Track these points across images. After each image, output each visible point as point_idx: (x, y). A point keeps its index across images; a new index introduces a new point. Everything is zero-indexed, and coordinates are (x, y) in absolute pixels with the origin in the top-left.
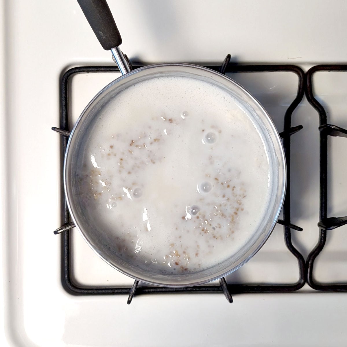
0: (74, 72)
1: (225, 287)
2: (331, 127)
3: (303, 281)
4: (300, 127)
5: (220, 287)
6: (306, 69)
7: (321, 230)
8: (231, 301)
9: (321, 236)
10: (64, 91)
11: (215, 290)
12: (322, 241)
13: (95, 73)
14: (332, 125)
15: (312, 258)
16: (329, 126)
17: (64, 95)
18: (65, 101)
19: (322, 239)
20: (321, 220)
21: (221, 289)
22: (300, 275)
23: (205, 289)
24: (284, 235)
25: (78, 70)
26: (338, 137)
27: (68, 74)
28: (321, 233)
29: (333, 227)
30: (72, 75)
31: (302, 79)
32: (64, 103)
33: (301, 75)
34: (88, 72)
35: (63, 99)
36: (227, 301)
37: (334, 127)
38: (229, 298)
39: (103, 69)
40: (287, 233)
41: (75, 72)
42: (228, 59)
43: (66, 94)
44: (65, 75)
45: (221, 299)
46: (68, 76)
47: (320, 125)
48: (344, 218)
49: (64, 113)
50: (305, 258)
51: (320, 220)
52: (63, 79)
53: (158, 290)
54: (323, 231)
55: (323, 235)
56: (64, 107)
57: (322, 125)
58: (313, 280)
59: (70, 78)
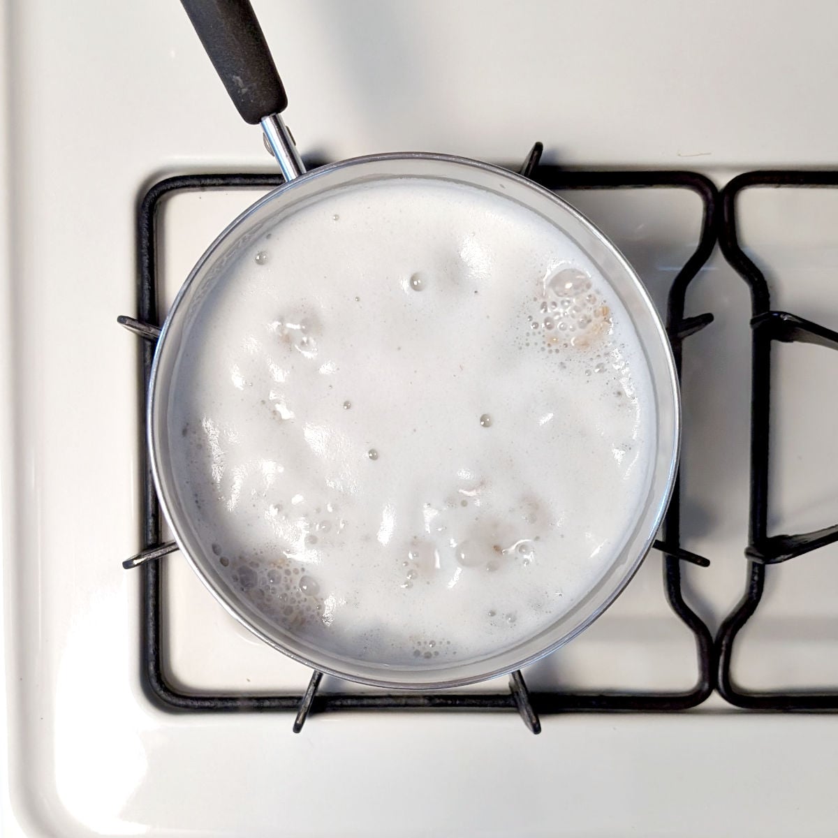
0: (169, 188)
1: (523, 695)
2: (781, 316)
3: (706, 686)
4: (708, 318)
5: (512, 699)
6: (722, 181)
7: (751, 564)
8: (537, 729)
9: (752, 579)
10: (145, 233)
11: (498, 706)
12: (755, 591)
13: (220, 190)
14: (785, 314)
15: (729, 632)
16: (776, 314)
17: (145, 242)
18: (148, 256)
19: (755, 586)
20: (753, 543)
21: (512, 702)
22: (699, 673)
23: (474, 702)
24: (664, 578)
25: (179, 183)
26: (796, 343)
27: (156, 192)
28: (751, 573)
29: (782, 557)
30: (165, 195)
31: (712, 205)
32: (147, 261)
33: (710, 195)
34: (203, 187)
35: (145, 251)
36: (527, 731)
37: (790, 316)
38: (531, 722)
39: (237, 181)
40: (670, 573)
41: (172, 189)
42: (536, 154)
43: (151, 240)
44: (148, 194)
45: (513, 725)
46: (156, 198)
47: (754, 315)
48: (809, 536)
49: (146, 286)
50: (714, 631)
51: (750, 542)
52: (143, 206)
53: (365, 702)
54: (756, 568)
55: (756, 578)
56: (146, 273)
57: (757, 315)
58: (731, 684)
59: (160, 203)
